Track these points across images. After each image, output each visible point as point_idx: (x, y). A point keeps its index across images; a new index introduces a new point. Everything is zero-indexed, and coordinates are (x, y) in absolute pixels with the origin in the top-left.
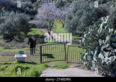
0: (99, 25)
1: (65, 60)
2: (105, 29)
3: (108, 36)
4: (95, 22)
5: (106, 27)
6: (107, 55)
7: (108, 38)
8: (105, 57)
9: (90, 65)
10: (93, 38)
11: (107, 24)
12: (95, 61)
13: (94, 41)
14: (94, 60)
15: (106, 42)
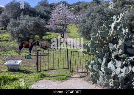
0: (110, 26)
1: (67, 68)
2: (118, 29)
3: (121, 39)
4: (105, 21)
5: (118, 27)
6: (120, 66)
7: (121, 42)
8: (116, 68)
9: (96, 77)
10: (101, 42)
11: (120, 23)
12: (103, 73)
13: (104, 46)
14: (101, 71)
15: (118, 47)
